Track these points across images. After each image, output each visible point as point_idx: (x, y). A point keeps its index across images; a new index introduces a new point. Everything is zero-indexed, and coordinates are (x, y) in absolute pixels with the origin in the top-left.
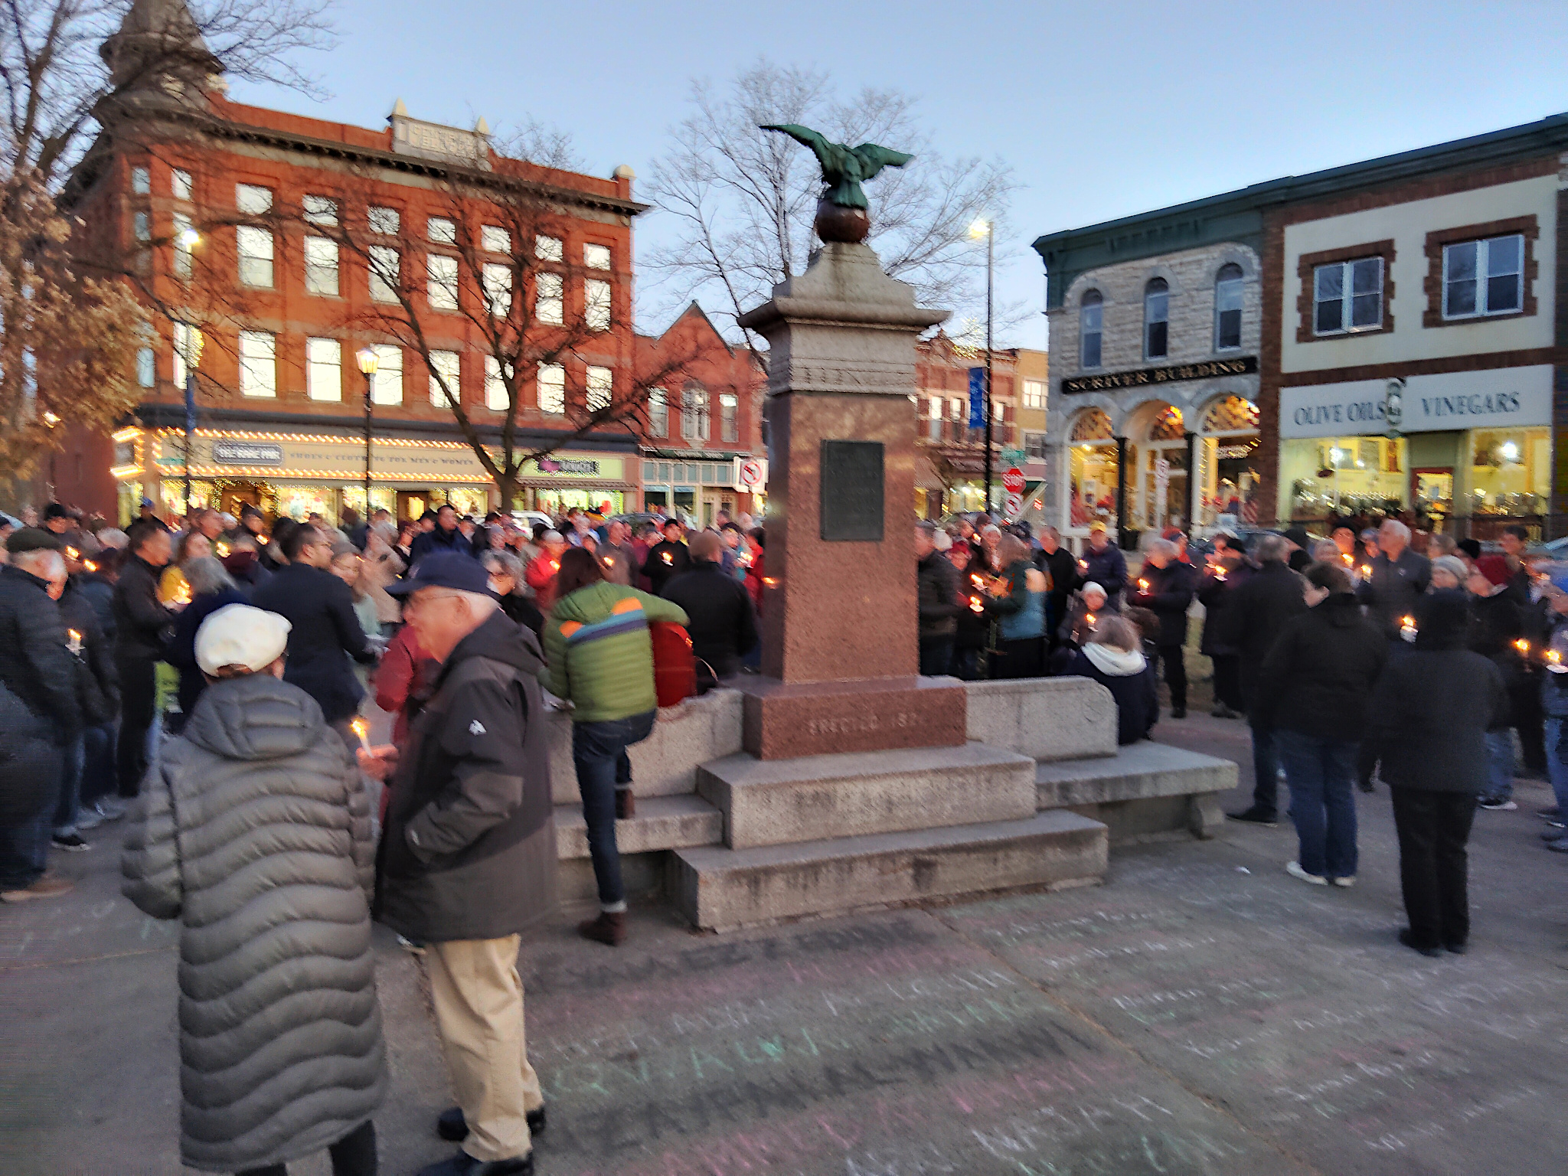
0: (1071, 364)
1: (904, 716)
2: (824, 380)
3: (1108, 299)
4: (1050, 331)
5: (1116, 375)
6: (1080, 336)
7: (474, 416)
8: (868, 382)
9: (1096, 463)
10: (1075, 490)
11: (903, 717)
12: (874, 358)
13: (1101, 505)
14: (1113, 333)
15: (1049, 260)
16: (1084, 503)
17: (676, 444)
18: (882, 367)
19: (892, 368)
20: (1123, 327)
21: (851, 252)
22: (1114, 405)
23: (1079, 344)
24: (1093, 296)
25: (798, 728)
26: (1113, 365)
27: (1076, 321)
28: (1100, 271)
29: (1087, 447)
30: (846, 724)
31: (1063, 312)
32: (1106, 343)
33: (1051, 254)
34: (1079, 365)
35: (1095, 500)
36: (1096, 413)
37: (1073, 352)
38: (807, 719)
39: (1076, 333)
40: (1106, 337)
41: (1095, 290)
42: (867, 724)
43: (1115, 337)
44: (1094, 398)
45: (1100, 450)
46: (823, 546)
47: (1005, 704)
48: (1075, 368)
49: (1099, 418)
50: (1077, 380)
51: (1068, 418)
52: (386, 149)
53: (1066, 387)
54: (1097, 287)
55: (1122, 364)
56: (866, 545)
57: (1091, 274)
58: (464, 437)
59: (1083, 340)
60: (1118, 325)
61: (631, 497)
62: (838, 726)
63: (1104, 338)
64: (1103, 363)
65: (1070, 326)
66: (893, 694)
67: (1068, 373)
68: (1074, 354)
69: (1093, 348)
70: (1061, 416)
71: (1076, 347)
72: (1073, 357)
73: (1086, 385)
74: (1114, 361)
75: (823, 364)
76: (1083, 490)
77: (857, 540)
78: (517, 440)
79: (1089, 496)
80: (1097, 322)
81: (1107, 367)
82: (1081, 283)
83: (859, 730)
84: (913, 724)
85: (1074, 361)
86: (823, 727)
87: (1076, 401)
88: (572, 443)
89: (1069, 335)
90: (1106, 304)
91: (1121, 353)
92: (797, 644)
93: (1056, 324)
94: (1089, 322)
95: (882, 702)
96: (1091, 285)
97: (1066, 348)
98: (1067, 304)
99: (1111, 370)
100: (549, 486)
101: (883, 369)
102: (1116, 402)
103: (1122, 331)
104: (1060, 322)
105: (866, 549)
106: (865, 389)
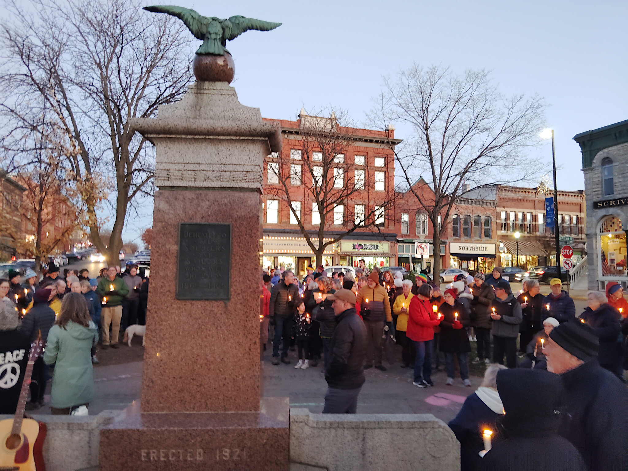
0: (598, 194)
1: (228, 450)
2: (182, 179)
3: (616, 162)
4: (585, 179)
5: (623, 198)
6: (602, 180)
7: (307, 227)
8: (220, 179)
9: (614, 243)
10: (604, 257)
11: (227, 452)
12: (224, 161)
13: (618, 265)
14: (619, 178)
15: (583, 145)
16: (609, 263)
17: (413, 237)
18: (231, 168)
19: (238, 168)
20: (625, 175)
21: (211, 87)
22: (623, 214)
23: (602, 184)
24: (607, 161)
25: (131, 455)
26: (620, 194)
27: (598, 174)
28: (610, 149)
29: (610, 235)
30: (173, 454)
31: (592, 169)
32: (616, 183)
33: (584, 142)
34: (602, 194)
35: (616, 262)
36: (613, 218)
37: (599, 188)
38: (139, 448)
39: (600, 179)
40: (616, 180)
41: (608, 158)
42: (193, 456)
43: (621, 180)
44: (611, 211)
45: (617, 237)
46: (177, 304)
47: (350, 438)
48: (601, 196)
49: (615, 220)
50: (602, 202)
51: (599, 221)
52: (298, 128)
53: (596, 206)
54: (609, 156)
55: (625, 193)
56: (215, 304)
57: (606, 150)
58: (303, 235)
59: (603, 182)
60: (622, 174)
61: (393, 260)
62: (167, 456)
63: (615, 181)
64: (615, 193)
65: (596, 176)
66: (218, 431)
67: (596, 199)
68: (599, 189)
69: (609, 185)
70: (594, 220)
71: (600, 186)
72: (598, 191)
73: (606, 204)
74: (621, 192)
75: (181, 167)
76: (609, 258)
77: (207, 300)
78: (324, 236)
79: (613, 260)
80: (611, 173)
81: (617, 195)
82: (600, 155)
83: (185, 461)
84: (235, 458)
85: (600, 192)
86: (153, 456)
87: (601, 212)
88: (346, 237)
89: (596, 180)
90: (614, 164)
91: (625, 188)
92: (152, 382)
93: (588, 175)
94: (606, 173)
95: (207, 437)
96: (605, 155)
97: (594, 187)
98: (593, 166)
99: (620, 196)
100: (358, 255)
101: (231, 169)
102: (623, 211)
103: (624, 177)
104: (590, 174)
105: (216, 307)
106: (216, 184)
